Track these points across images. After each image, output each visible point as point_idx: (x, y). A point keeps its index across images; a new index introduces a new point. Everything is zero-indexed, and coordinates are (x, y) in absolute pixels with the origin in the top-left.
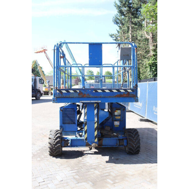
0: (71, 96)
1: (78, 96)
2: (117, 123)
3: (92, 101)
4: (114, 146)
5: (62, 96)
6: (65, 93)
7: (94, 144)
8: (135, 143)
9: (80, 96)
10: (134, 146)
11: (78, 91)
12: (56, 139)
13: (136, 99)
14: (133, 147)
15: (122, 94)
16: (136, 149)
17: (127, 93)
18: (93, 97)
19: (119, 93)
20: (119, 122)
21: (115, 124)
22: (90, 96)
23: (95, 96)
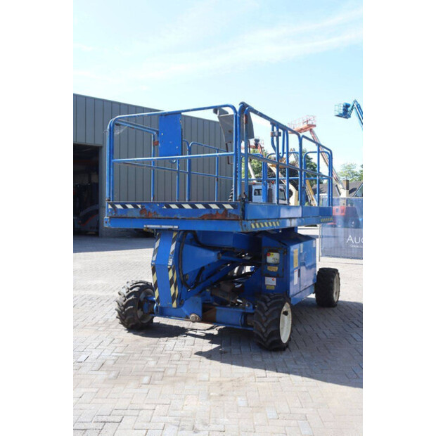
0: (129, 215)
1: (139, 216)
2: (271, 282)
3: (164, 227)
4: (235, 327)
5: (117, 215)
6: (121, 209)
7: (193, 315)
8: (265, 325)
9: (143, 216)
10: (264, 330)
11: (139, 206)
12: (128, 297)
13: (243, 224)
14: (262, 332)
15: (214, 213)
16: (268, 339)
17: (222, 211)
18: (164, 218)
19: (208, 212)
20: (275, 279)
21: (266, 283)
22: (159, 216)
23: (167, 216)
